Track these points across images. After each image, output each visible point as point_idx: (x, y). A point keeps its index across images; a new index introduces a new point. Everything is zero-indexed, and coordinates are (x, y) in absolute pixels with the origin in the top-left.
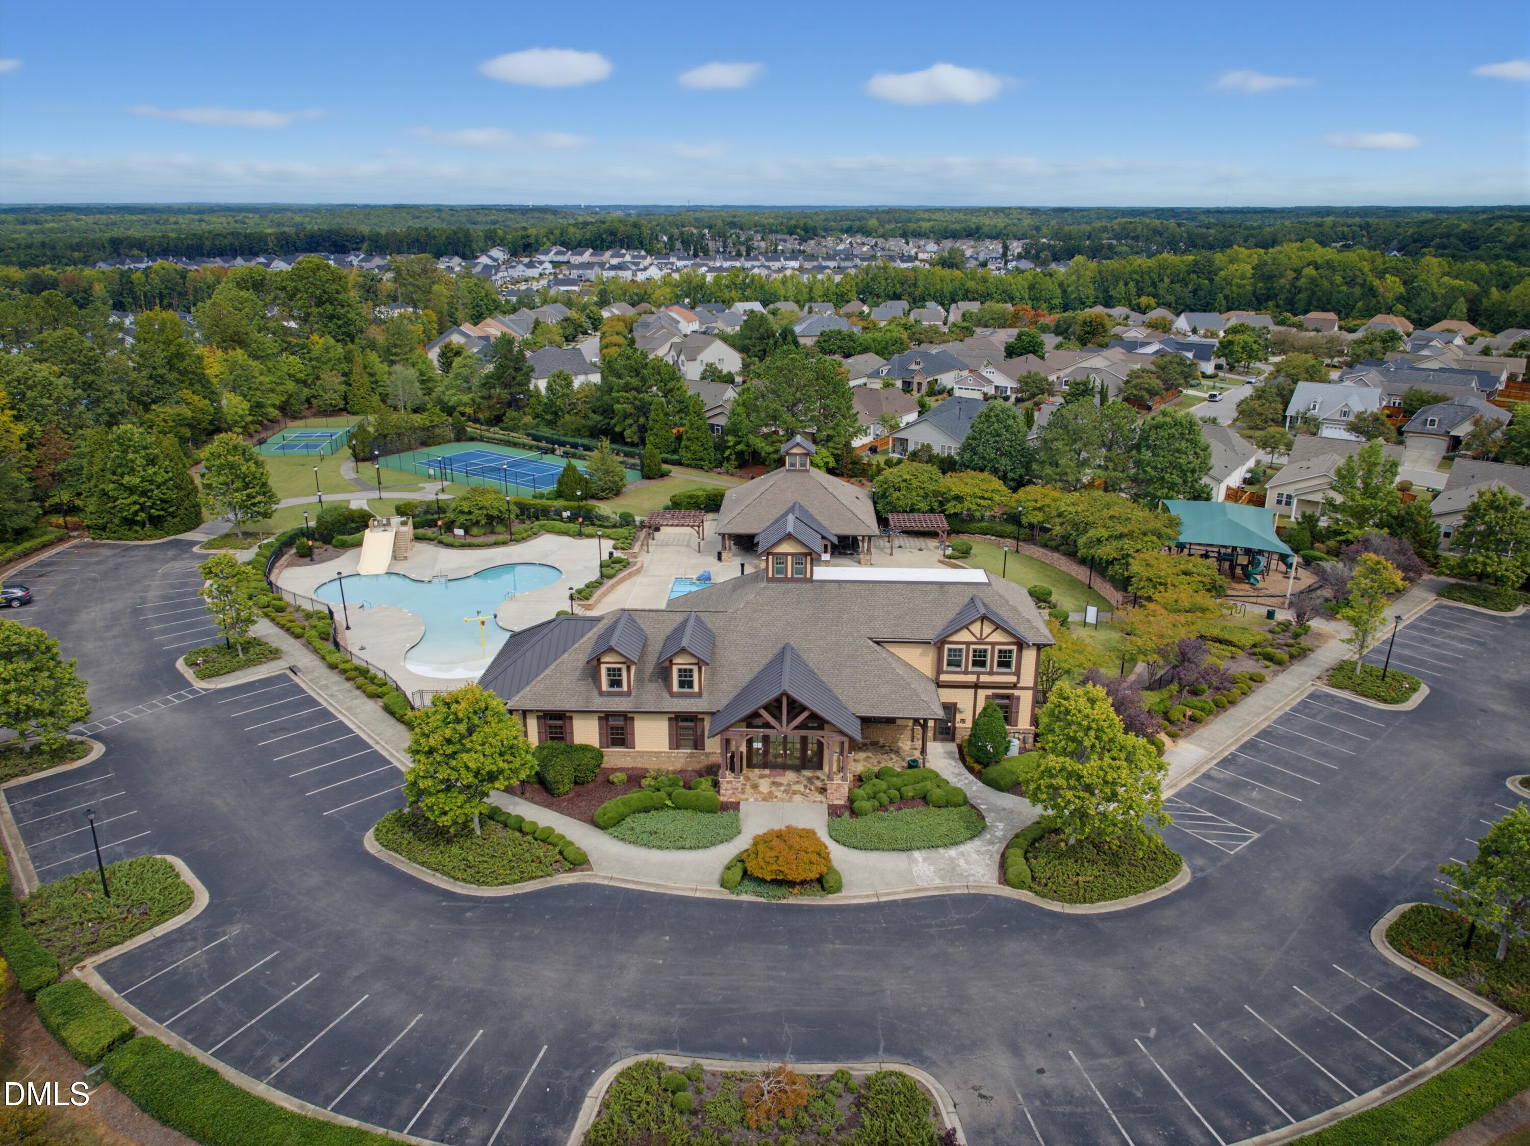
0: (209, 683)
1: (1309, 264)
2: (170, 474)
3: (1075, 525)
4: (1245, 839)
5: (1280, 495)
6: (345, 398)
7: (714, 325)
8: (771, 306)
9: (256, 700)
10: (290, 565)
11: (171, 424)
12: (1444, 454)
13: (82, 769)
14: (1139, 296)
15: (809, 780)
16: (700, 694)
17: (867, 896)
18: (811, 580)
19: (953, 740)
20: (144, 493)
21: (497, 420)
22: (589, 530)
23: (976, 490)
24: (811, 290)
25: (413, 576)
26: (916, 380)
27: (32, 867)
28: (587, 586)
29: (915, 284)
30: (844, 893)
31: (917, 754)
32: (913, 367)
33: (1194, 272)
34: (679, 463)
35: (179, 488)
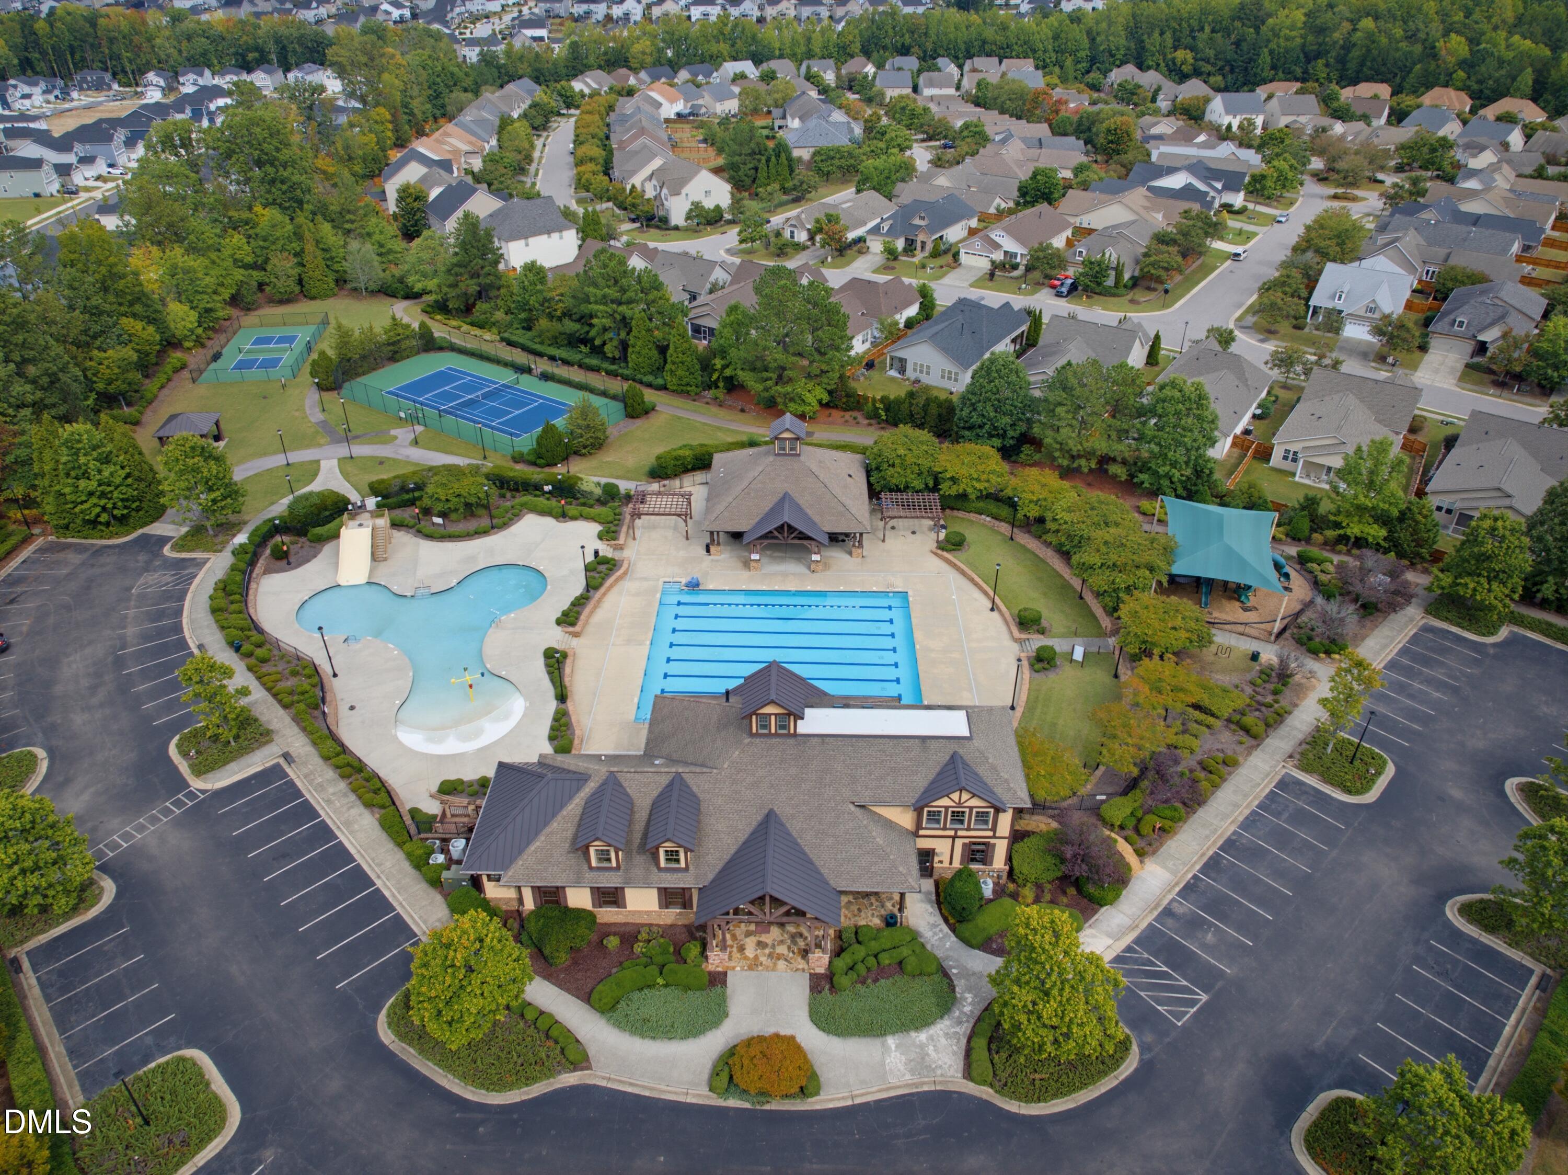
0: (205, 781)
1: (1368, 15)
2: (127, 470)
3: (1070, 537)
4: (1193, 1003)
5: (1287, 451)
6: (300, 282)
7: (700, 102)
8: (765, 66)
9: (254, 809)
10: (268, 571)
11: (116, 371)
12: (1466, 359)
13: (95, 920)
14: (1175, 48)
15: (793, 937)
16: (687, 869)
17: (843, 1098)
18: (795, 735)
19: (931, 876)
20: (103, 495)
21: (467, 310)
22: (572, 510)
23: (972, 471)
24: (809, 40)
25: (395, 589)
26: (921, 238)
27: (70, 1066)
28: (573, 604)
29: (926, 34)
30: (823, 1096)
31: (896, 911)
32: (917, 222)
33: (1239, 18)
34: (664, 388)
35: (139, 479)
